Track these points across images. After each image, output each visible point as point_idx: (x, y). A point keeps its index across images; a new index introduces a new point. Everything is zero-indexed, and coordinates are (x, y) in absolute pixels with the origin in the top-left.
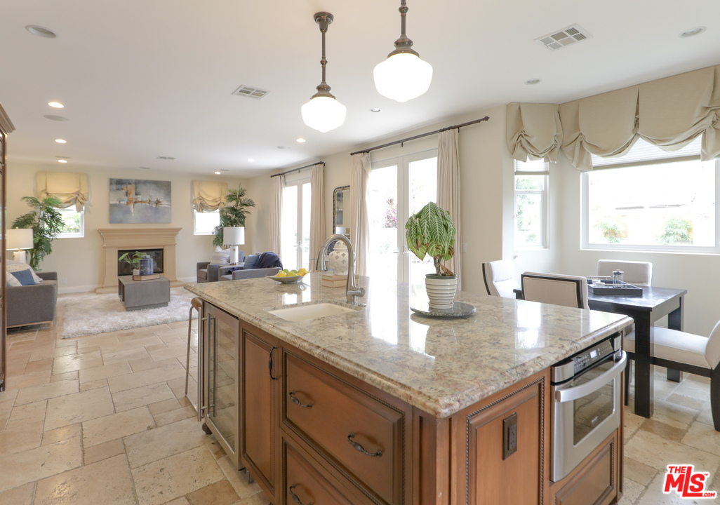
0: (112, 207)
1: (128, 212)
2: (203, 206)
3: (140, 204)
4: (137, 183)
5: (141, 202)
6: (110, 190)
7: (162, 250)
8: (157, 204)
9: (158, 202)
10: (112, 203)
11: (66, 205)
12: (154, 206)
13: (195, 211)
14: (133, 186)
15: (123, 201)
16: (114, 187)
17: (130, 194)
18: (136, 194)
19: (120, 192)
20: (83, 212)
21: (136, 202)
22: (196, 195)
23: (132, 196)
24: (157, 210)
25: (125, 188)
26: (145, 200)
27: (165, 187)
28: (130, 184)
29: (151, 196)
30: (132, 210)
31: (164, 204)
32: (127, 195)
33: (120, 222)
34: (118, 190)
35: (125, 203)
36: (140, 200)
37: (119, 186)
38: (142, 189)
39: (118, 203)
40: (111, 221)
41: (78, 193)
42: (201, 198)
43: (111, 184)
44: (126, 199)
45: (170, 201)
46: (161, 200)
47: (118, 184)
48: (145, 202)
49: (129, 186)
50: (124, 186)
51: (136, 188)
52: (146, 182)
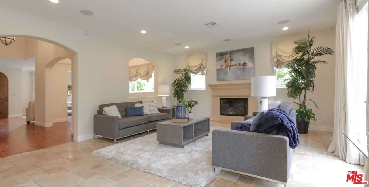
0: (218, 70)
1: (226, 73)
2: (280, 62)
3: (233, 67)
4: (232, 52)
5: (234, 65)
6: (217, 60)
7: (247, 99)
8: (244, 65)
9: (245, 64)
10: (218, 68)
11: (196, 72)
12: (242, 67)
13: (274, 68)
14: (229, 55)
15: (224, 66)
16: (219, 58)
17: (227, 61)
18: (231, 61)
19: (222, 60)
20: (204, 75)
21: (231, 66)
22: (274, 54)
23: (229, 62)
24: (244, 70)
25: (225, 58)
26: (236, 63)
27: (250, 52)
28: (227, 54)
29: (240, 60)
30: (229, 71)
31: (249, 65)
32: (226, 62)
33: (223, 80)
34: (221, 59)
35: (225, 67)
36: (233, 64)
37: (221, 57)
38: (235, 56)
39: (221, 67)
40: (218, 80)
41: (201, 64)
42: (278, 56)
43: (217, 56)
44: (225, 64)
45: (254, 62)
46: (247, 62)
47: (221, 55)
48: (236, 65)
49: (227, 56)
50: (224, 56)
51: (231, 56)
52: (237, 51)
